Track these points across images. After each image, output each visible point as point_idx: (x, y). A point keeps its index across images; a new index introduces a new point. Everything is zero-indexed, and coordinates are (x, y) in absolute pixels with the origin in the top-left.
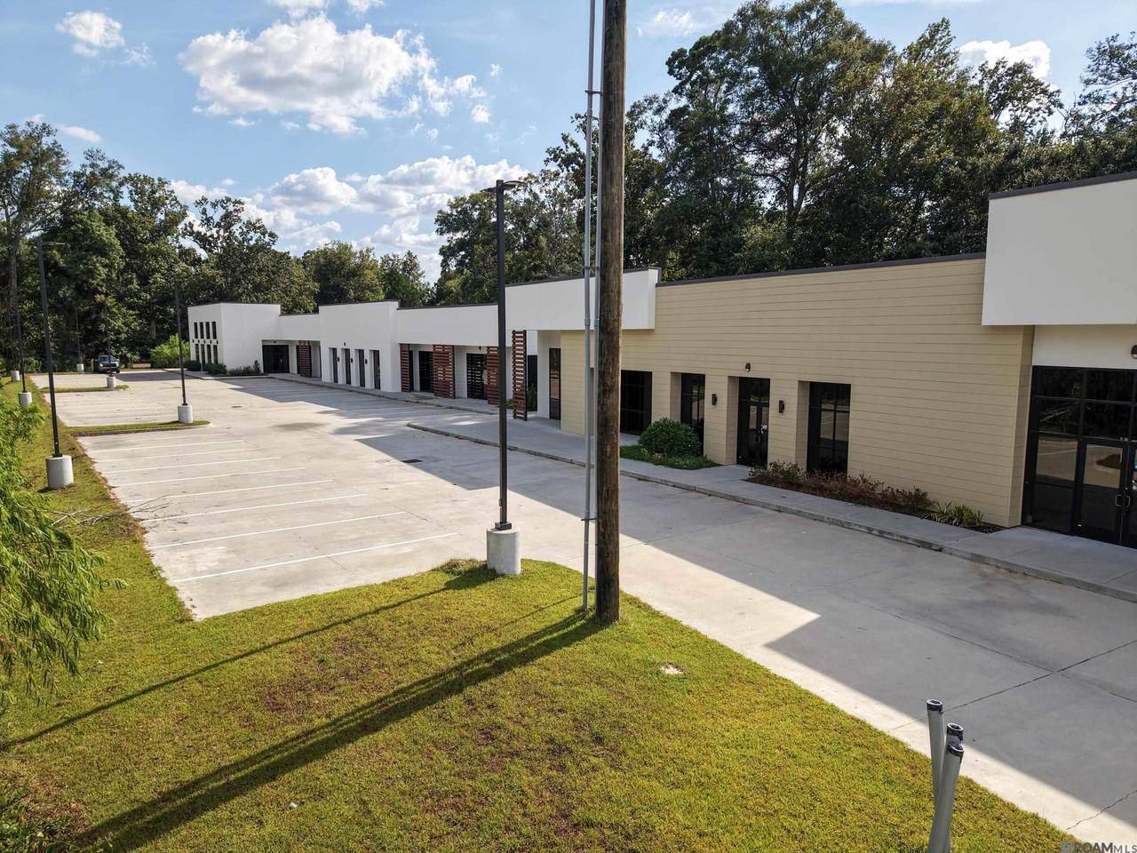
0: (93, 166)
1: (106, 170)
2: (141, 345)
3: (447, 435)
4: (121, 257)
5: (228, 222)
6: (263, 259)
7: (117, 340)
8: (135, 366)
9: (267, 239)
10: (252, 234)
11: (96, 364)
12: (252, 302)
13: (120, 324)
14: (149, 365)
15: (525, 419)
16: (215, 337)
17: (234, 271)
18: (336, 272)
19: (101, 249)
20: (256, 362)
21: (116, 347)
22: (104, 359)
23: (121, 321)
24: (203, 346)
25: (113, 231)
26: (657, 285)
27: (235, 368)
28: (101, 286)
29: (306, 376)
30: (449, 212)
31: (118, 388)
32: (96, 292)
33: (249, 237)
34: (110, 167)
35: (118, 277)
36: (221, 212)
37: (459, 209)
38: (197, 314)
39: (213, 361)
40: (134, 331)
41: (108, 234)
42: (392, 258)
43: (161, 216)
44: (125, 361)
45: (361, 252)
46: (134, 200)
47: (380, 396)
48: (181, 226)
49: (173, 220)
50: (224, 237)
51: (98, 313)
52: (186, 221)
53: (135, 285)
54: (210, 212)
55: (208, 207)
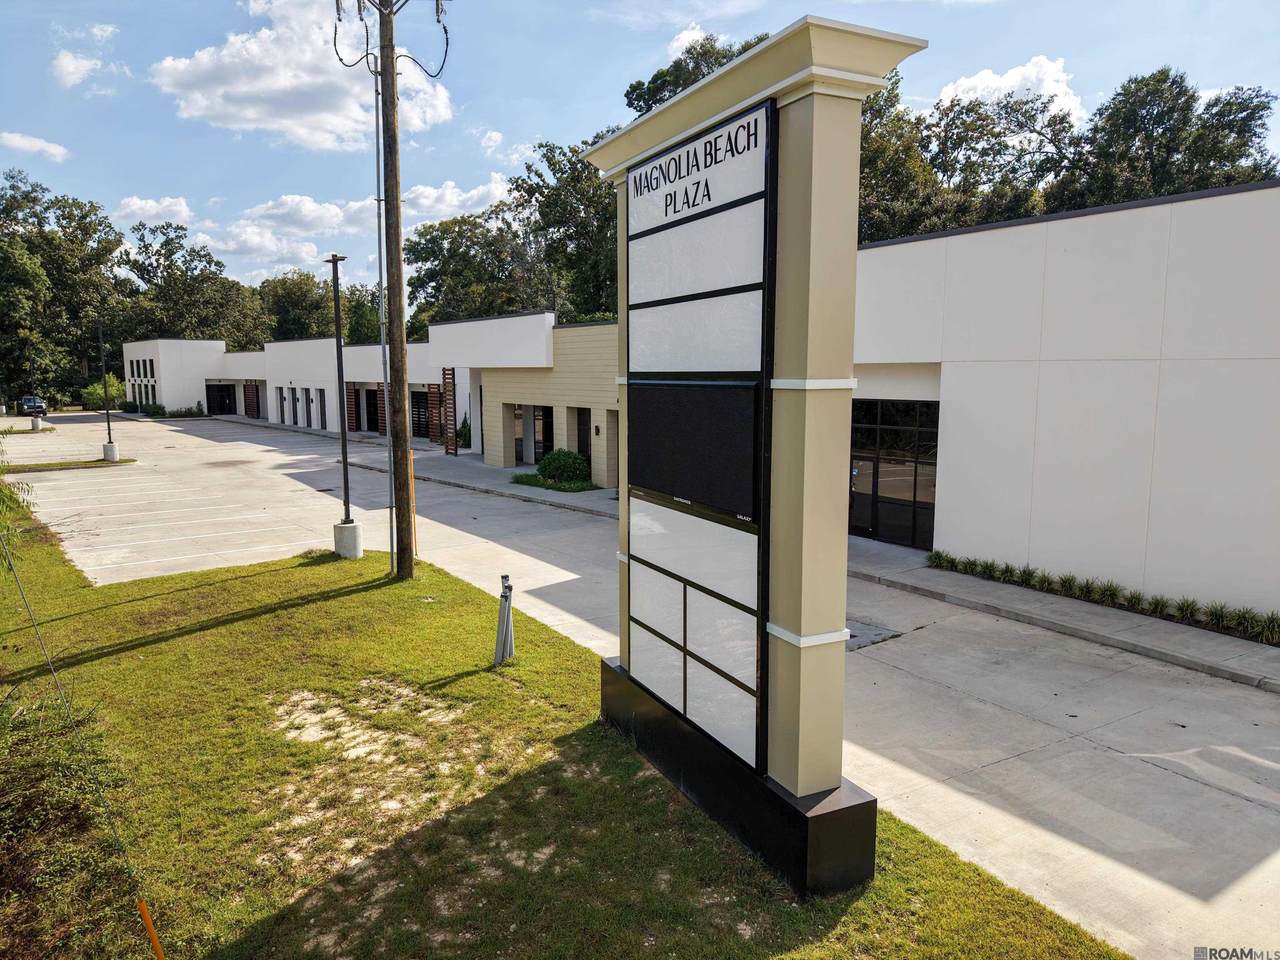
0: (13, 187)
1: (29, 192)
2: (72, 385)
3: (371, 469)
4: (48, 289)
5: (170, 248)
6: (209, 290)
7: (45, 380)
8: (65, 409)
9: (213, 268)
10: (196, 263)
11: (20, 406)
12: (197, 338)
13: (48, 361)
14: (81, 408)
15: (456, 454)
16: (153, 376)
17: (176, 303)
18: (295, 305)
19: (24, 280)
20: (199, 403)
21: (43, 388)
22: (30, 400)
23: (49, 359)
24: (140, 385)
25: (38, 260)
26: (554, 327)
27: (175, 409)
28: (25, 320)
29: (253, 417)
30: (418, 240)
31: (44, 430)
32: (18, 326)
33: (193, 266)
34: (34, 190)
35: (45, 310)
36: (161, 239)
37: (428, 237)
38: (133, 351)
39: (151, 402)
40: (64, 369)
41: (32, 263)
42: (360, 288)
43: (92, 244)
44: (53, 403)
45: (325, 282)
46: (62, 226)
47: (324, 436)
48: (117, 253)
49: (106, 249)
50: (165, 267)
51: (21, 350)
52: (122, 249)
53: (64, 319)
54: (149, 238)
55: (147, 233)
